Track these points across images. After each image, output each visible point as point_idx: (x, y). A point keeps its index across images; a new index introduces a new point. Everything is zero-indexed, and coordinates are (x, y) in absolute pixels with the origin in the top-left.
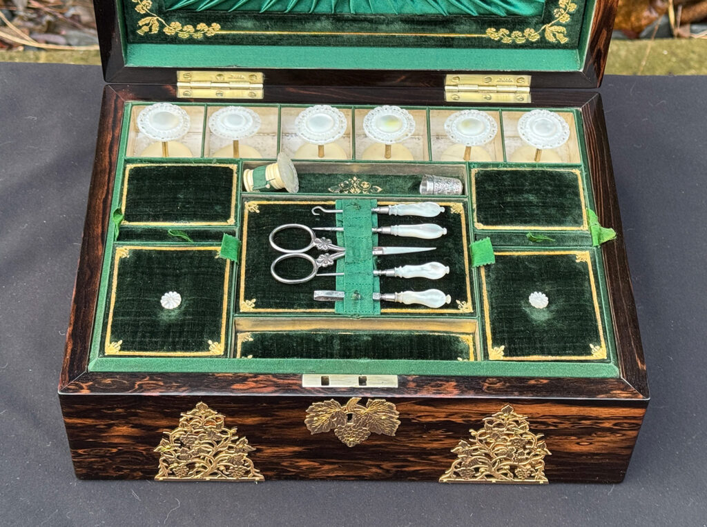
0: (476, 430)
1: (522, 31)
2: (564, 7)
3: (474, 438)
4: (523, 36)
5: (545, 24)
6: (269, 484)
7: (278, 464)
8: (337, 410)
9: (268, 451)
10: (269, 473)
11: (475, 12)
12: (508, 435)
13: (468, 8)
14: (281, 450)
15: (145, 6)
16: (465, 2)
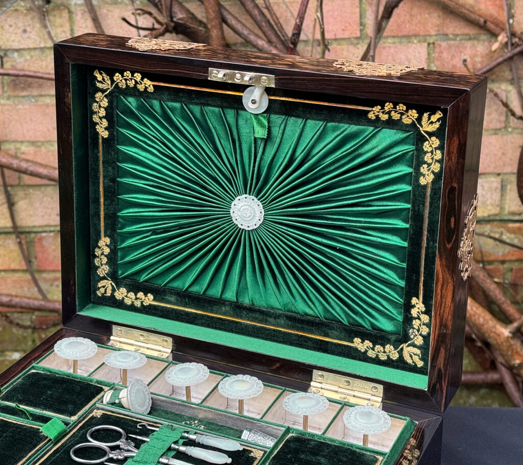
1: (383, 346)
2: (417, 328)
4: (384, 352)
5: (402, 343)
15: (103, 270)
16: (338, 309)
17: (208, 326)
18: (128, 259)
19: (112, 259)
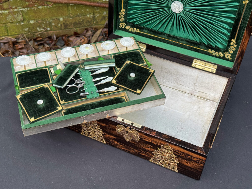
0: (160, 148)
1: (219, 52)
2: (232, 48)
3: (158, 150)
4: (219, 54)
5: (226, 52)
6: (107, 145)
7: (110, 140)
8: (124, 129)
9: (107, 136)
10: (108, 142)
11: (206, 43)
12: (168, 153)
13: (205, 42)
14: (110, 136)
15: (122, 19)
16: (204, 40)
17: (158, 40)
18: (130, 17)
19: (125, 16)
